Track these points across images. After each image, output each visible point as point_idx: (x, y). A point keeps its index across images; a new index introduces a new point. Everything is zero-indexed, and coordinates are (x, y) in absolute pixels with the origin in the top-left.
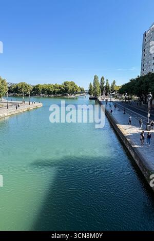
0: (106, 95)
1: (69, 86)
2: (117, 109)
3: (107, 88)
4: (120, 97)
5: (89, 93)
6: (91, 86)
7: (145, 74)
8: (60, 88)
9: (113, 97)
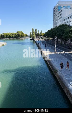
0: (38, 38)
1: (20, 33)
2: (43, 44)
3: (38, 34)
4: (44, 39)
5: (30, 37)
6: (31, 34)
7: (55, 27)
8: (15, 34)
9: (41, 39)
